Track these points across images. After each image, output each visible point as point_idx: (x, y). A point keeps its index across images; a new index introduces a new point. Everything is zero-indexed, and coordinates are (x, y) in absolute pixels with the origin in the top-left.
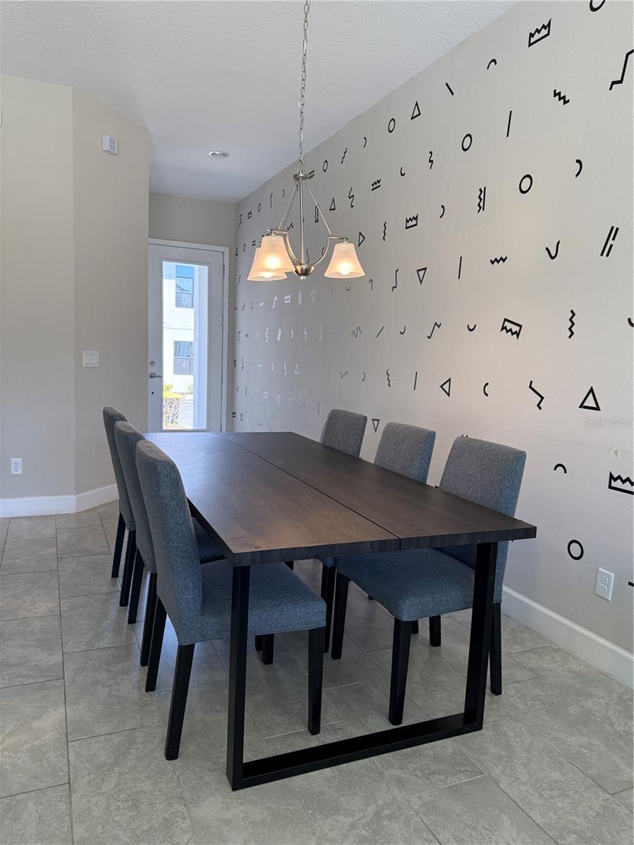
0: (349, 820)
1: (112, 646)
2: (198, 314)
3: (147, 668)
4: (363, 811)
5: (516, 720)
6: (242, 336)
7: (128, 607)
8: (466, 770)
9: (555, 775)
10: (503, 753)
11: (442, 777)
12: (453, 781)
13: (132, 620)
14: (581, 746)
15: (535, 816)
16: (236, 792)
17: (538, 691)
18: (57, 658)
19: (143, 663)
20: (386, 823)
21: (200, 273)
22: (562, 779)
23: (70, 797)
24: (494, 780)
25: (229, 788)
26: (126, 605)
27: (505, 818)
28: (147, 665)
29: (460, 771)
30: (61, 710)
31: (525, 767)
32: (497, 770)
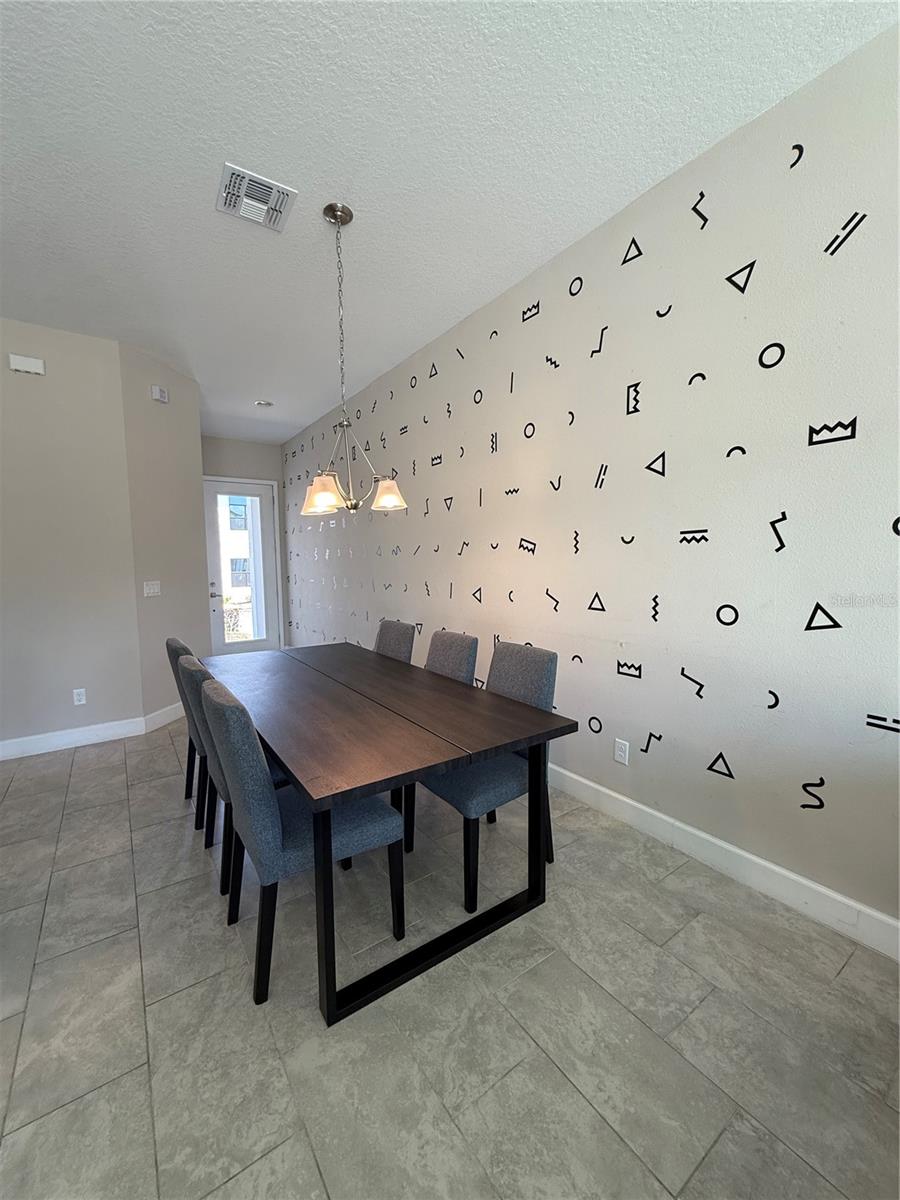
0: (445, 1034)
1: (189, 877)
2: (253, 537)
3: (228, 896)
4: (457, 1018)
5: (571, 886)
6: (293, 556)
7: (204, 830)
8: (540, 949)
9: (612, 937)
10: (567, 923)
11: (521, 962)
12: (531, 963)
13: (209, 843)
14: (626, 901)
15: (606, 985)
16: (331, 1028)
17: (581, 853)
18: (130, 902)
19: (223, 892)
20: (480, 1027)
21: (252, 504)
22: (619, 939)
23: (150, 1080)
24: (565, 954)
25: (323, 1023)
26: (202, 828)
27: (582, 994)
28: (227, 893)
29: (535, 951)
30: (136, 967)
31: (587, 934)
32: (565, 943)
